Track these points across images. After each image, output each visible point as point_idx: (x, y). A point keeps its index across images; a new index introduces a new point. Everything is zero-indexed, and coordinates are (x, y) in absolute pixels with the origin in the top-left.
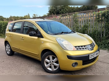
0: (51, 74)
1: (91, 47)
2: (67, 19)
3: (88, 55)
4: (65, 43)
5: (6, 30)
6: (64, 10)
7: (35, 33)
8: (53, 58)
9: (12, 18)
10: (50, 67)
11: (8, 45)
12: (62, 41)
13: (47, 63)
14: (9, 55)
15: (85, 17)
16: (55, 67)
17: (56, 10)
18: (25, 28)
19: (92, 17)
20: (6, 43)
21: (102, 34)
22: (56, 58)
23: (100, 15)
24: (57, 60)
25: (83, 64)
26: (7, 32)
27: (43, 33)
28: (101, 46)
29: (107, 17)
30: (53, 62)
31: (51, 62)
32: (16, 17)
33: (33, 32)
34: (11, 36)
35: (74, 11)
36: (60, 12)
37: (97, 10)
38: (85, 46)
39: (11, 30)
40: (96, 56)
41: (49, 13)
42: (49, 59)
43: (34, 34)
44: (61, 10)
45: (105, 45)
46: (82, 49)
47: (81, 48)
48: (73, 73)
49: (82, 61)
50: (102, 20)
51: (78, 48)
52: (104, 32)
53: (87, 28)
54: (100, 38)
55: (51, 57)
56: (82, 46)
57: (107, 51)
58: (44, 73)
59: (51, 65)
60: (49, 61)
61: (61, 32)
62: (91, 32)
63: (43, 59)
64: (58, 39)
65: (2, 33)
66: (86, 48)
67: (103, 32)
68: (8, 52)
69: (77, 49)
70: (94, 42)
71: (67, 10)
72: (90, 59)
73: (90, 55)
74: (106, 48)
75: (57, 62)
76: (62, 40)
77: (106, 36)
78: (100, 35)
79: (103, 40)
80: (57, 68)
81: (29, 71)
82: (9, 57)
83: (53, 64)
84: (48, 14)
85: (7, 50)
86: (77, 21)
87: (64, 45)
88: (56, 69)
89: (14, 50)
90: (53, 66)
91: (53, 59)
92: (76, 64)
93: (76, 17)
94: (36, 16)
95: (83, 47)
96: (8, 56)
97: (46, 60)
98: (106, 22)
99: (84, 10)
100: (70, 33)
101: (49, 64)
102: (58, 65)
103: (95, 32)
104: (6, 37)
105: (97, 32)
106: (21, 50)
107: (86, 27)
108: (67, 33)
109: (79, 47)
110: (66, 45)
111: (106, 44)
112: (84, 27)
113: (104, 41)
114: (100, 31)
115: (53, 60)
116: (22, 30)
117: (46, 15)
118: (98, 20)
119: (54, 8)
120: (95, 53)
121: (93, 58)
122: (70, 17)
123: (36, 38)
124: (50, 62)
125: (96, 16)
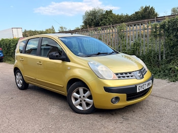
0: (81, 115)
1: (140, 74)
2: (109, 33)
3: (134, 86)
4: (101, 69)
5: (16, 51)
6: (107, 19)
7: (58, 54)
8: (85, 91)
9: (27, 33)
10: (81, 105)
11: (19, 74)
12: (97, 66)
13: (76, 99)
14: (21, 89)
15: (135, 31)
16: (88, 104)
17: (94, 21)
18: (43, 47)
19: (146, 31)
20: (16, 70)
21: (162, 56)
22: (88, 92)
23: (157, 27)
24: (90, 94)
25: (128, 100)
26: (17, 54)
27: (69, 54)
28: (159, 73)
29: (167, 30)
30: (84, 97)
31: (82, 97)
32: (33, 32)
33: (54, 54)
34: (22, 60)
35: (122, 22)
36: (101, 22)
37: (155, 19)
38: (130, 73)
39: (23, 52)
40: (146, 88)
41: (83, 24)
42: (78, 93)
43: (57, 56)
44: (102, 20)
45: (164, 72)
46: (126, 78)
47: (124, 75)
48: (114, 113)
49: (125, 94)
50: (160, 35)
51: (121, 76)
52: (164, 52)
53: (138, 48)
54: (158, 61)
55: (81, 90)
56: (126, 73)
57: (168, 81)
58: (72, 113)
59: (81, 101)
60: (78, 96)
61: (97, 53)
62: (144, 53)
63: (70, 94)
64: (92, 62)
65: (12, 56)
66: (132, 76)
67: (162, 53)
68: (19, 85)
69: (119, 77)
70: (145, 67)
71: (111, 20)
72: (138, 91)
73: (138, 87)
74: (167, 77)
75: (90, 97)
76: (96, 64)
77: (166, 58)
78: (158, 58)
79: (162, 64)
80: (91, 106)
81: (50, 111)
82: (21, 91)
83: (85, 101)
84: (83, 26)
85: (17, 81)
86: (124, 37)
87: (100, 72)
88: (89, 108)
89: (27, 81)
90: (84, 104)
91: (84, 93)
92: (117, 99)
93: (122, 31)
94: (64, 30)
95: (128, 75)
96: (19, 91)
97: (75, 94)
98: (166, 38)
99: (136, 20)
100: (111, 54)
101: (79, 101)
102: (92, 101)
103: (151, 52)
104: (16, 61)
105: (153, 53)
106: (37, 81)
107: (137, 45)
108: (106, 54)
109: (122, 74)
110: (102, 71)
111: (166, 71)
112: (134, 46)
113: (163, 66)
114: (158, 51)
115: (84, 95)
116: (38, 50)
117: (80, 27)
118: (155, 35)
119: (91, 17)
120: (146, 83)
121: (143, 90)
122: (114, 30)
123: (60, 62)
124: (80, 97)
125: (152, 29)
